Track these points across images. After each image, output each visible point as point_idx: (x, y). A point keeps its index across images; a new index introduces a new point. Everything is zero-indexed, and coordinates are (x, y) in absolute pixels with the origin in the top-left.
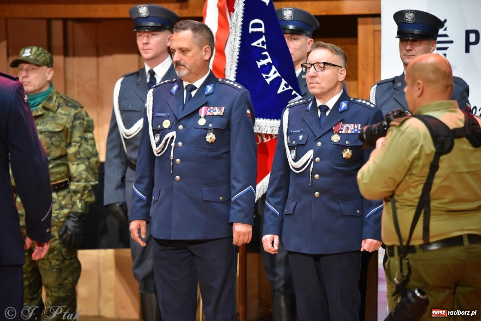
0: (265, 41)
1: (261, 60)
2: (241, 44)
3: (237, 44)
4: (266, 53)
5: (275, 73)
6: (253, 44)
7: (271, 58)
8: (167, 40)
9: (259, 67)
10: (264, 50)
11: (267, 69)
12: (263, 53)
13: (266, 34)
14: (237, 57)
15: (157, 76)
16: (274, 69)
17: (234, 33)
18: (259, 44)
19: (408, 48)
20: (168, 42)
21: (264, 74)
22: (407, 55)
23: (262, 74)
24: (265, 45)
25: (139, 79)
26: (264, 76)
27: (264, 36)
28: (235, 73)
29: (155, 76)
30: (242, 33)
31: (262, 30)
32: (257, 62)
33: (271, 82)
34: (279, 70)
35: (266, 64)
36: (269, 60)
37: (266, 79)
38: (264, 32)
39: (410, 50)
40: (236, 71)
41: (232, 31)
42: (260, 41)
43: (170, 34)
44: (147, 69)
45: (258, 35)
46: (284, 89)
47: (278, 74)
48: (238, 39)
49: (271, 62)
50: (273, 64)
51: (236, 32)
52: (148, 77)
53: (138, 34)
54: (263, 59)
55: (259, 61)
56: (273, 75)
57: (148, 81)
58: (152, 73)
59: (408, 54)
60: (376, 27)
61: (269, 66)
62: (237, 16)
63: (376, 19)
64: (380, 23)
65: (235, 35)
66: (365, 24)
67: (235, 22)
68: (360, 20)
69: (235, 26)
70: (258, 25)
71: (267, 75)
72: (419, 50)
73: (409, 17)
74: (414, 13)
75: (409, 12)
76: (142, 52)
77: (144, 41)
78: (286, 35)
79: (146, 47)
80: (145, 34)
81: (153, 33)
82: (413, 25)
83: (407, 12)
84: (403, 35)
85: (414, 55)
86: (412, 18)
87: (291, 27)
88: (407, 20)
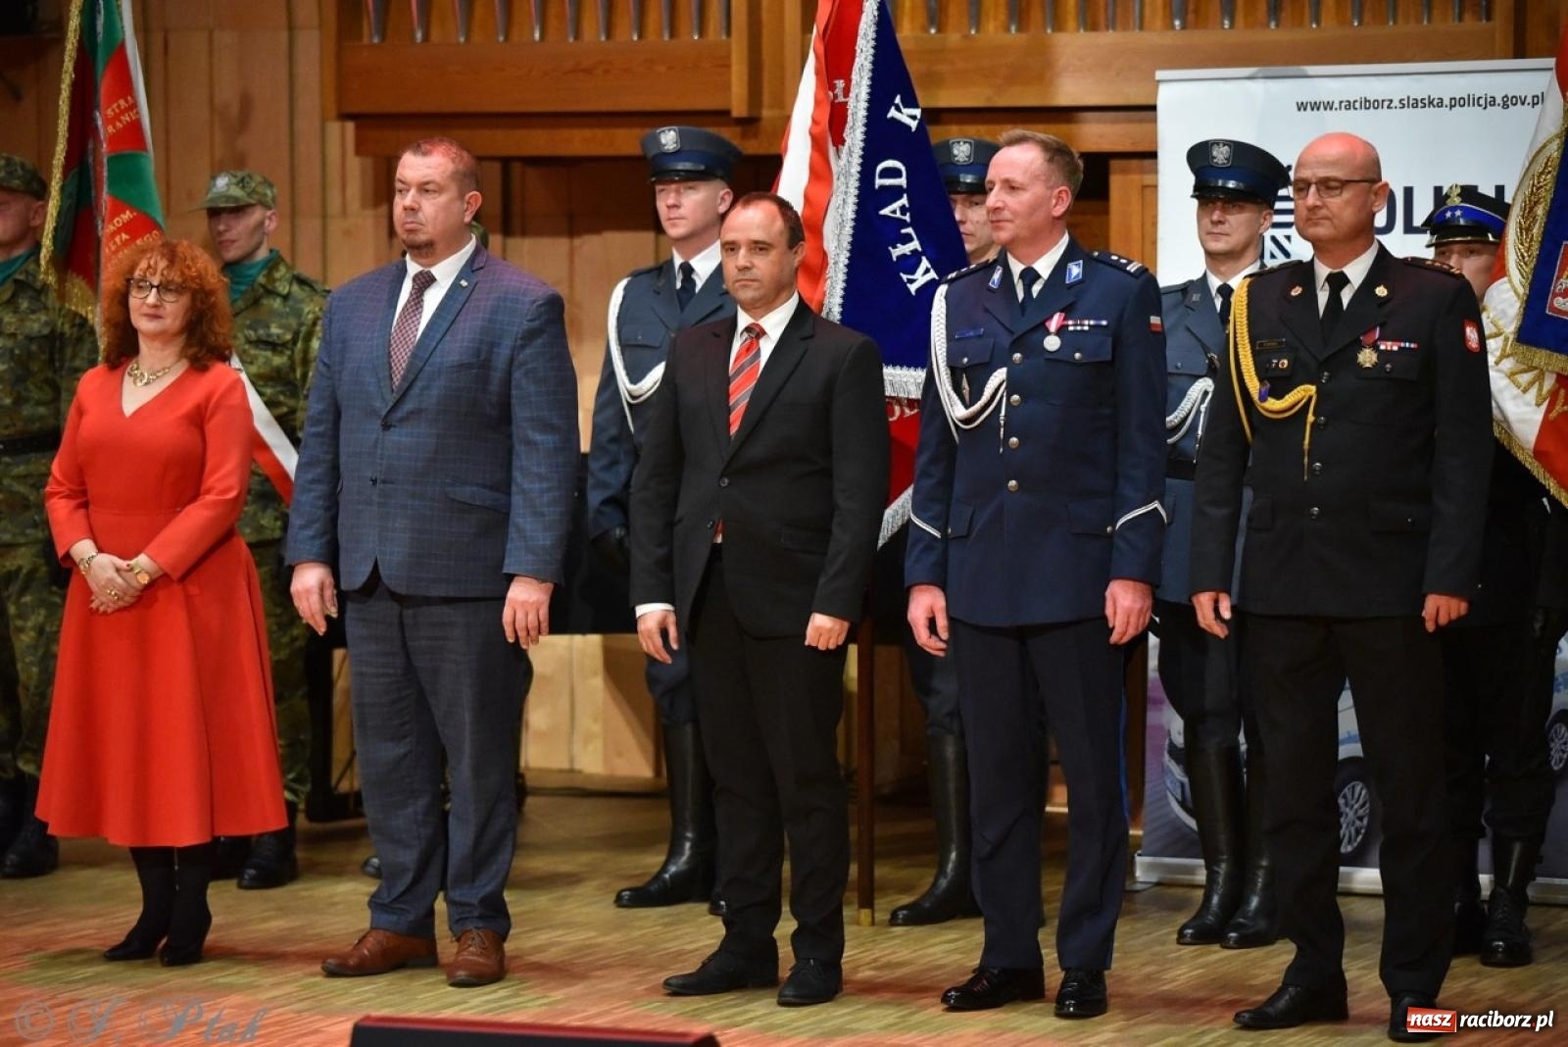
0: (907, 206)
1: (898, 245)
2: (857, 212)
3: (850, 212)
4: (910, 230)
5: (927, 271)
6: (883, 212)
7: (919, 239)
8: (719, 201)
9: (895, 259)
10: (905, 224)
11: (910, 263)
12: (903, 231)
13: (910, 190)
14: (850, 239)
15: (697, 274)
16: (925, 263)
17: (843, 188)
18: (894, 212)
19: (1216, 216)
20: (720, 205)
21: (904, 273)
22: (1214, 233)
23: (901, 274)
24: (908, 214)
25: (662, 282)
26: (905, 277)
27: (905, 196)
28: (846, 270)
29: (694, 276)
30: (859, 188)
31: (902, 181)
32: (890, 248)
33: (918, 291)
34: (935, 265)
35: (909, 253)
36: (915, 245)
37: (909, 285)
38: (905, 186)
39: (1220, 222)
40: (847, 266)
41: (838, 184)
42: (896, 205)
43: (724, 189)
44: (678, 261)
45: (894, 193)
47: (932, 275)
48: (852, 200)
49: (920, 249)
50: (923, 253)
51: (847, 187)
52: (679, 278)
53: (658, 188)
54: (904, 244)
55: (895, 247)
56: (923, 275)
57: (679, 285)
58: (688, 270)
59: (1215, 230)
60: (1148, 179)
61: (916, 257)
62: (850, 153)
63: (1147, 162)
64: (1155, 171)
65: (846, 193)
66: (1125, 171)
67: (845, 165)
68: (1114, 164)
69: (848, 174)
70: (893, 173)
71: (910, 277)
72: (1237, 223)
73: (1220, 155)
74: (1230, 147)
75: (1221, 145)
76: (665, 224)
77: (671, 201)
78: (959, 197)
79: (675, 213)
80: (673, 186)
81: (690, 184)
82: (1226, 172)
83: (1216, 143)
84: (1205, 193)
85: (1227, 235)
86: (1227, 156)
87: (969, 179)
88: (1215, 161)
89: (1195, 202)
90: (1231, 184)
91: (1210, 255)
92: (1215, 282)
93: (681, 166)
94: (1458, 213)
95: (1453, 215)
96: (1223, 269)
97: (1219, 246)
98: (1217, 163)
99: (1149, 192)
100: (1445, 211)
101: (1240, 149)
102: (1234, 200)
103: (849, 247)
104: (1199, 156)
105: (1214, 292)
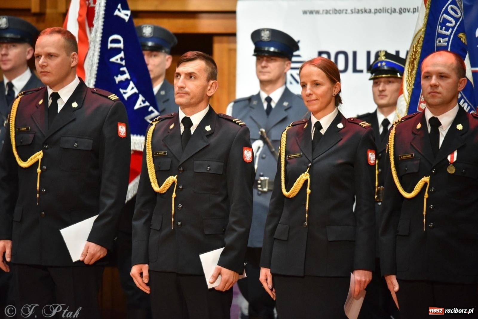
0: (123, 57)
1: (119, 76)
2: (99, 60)
3: (96, 59)
4: (124, 69)
5: (133, 88)
6: (113, 60)
7: (129, 73)
8: (27, 53)
9: (117, 83)
10: (122, 66)
11: (125, 84)
12: (122, 69)
13: (125, 50)
14: (96, 72)
15: (16, 88)
16: (132, 84)
17: (93, 48)
18: (117, 60)
19: (264, 64)
20: (27, 55)
21: (122, 89)
22: (263, 72)
23: (120, 90)
24: (124, 61)
26: (122, 91)
27: (122, 52)
29: (14, 89)
30: (101, 48)
31: (121, 45)
32: (115, 77)
33: (129, 98)
34: (137, 86)
35: (124, 80)
36: (127, 76)
37: (124, 95)
38: (122, 48)
39: (265, 67)
41: (91, 46)
42: (118, 57)
43: (29, 47)
44: (6, 81)
45: (117, 51)
46: (141, 104)
47: (135, 90)
48: (97, 54)
49: (129, 78)
50: (131, 80)
51: (95, 47)
52: (7, 89)
54: (121, 75)
55: (117, 76)
56: (131, 90)
57: (6, 93)
58: (11, 86)
61: (127, 82)
62: (96, 31)
63: (231, 38)
64: (235, 42)
65: (94, 50)
66: (221, 42)
67: (94, 37)
68: (216, 39)
69: (94, 41)
70: (117, 41)
71: (125, 91)
72: (274, 67)
73: (265, 36)
74: (270, 31)
75: (265, 31)
78: (146, 52)
79: (5, 58)
80: (5, 45)
82: (269, 43)
83: (263, 30)
84: (259, 53)
85: (269, 72)
86: (268, 36)
87: (150, 44)
88: (263, 38)
91: (262, 82)
92: (264, 95)
93: (8, 36)
94: (384, 64)
95: (381, 65)
96: (267, 89)
97: (265, 77)
98: (264, 39)
99: (233, 52)
100: (378, 63)
101: (274, 33)
102: (272, 56)
103: (95, 76)
104: (256, 36)
105: (263, 100)
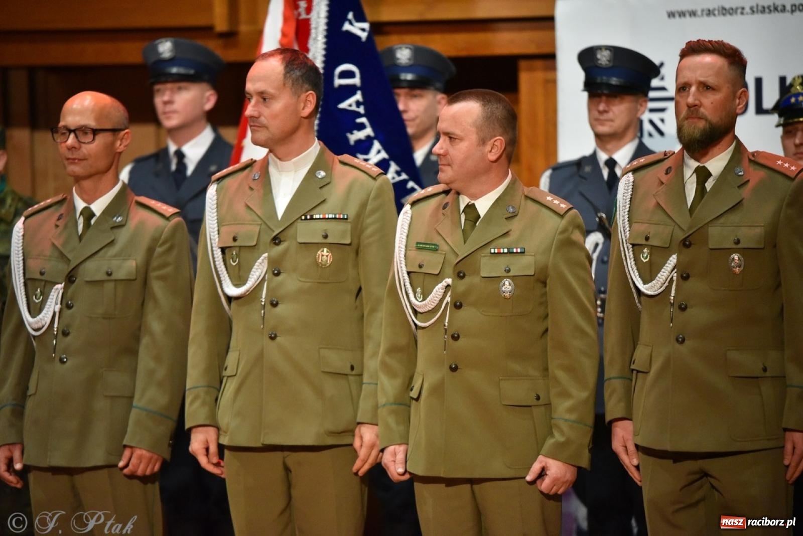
0: (361, 100)
1: (355, 132)
4: (363, 120)
5: (379, 152)
6: (343, 105)
7: (371, 126)
8: (205, 100)
9: (352, 143)
10: (359, 115)
11: (365, 146)
12: (359, 120)
13: (364, 88)
15: (188, 159)
16: (377, 145)
18: (350, 105)
19: (602, 107)
20: (206, 104)
22: (600, 120)
24: (362, 107)
25: (161, 166)
27: (359, 92)
29: (186, 161)
31: (356, 81)
32: (348, 134)
34: (386, 147)
35: (363, 138)
36: (368, 131)
38: (359, 85)
39: (605, 112)
42: (352, 100)
43: (209, 90)
44: (172, 148)
45: (349, 91)
46: (394, 178)
47: (384, 155)
49: (372, 134)
50: (375, 138)
54: (359, 130)
55: (352, 133)
56: (375, 155)
57: (174, 167)
58: (180, 155)
59: (602, 118)
60: (549, 75)
61: (369, 141)
63: (548, 63)
64: (553, 68)
66: (531, 69)
68: (523, 64)
70: (348, 74)
71: (365, 157)
72: (619, 111)
73: (603, 58)
74: (610, 50)
75: (604, 50)
76: (162, 118)
77: (166, 98)
78: (401, 92)
79: (169, 108)
80: (169, 86)
81: (182, 84)
82: (610, 71)
83: (600, 48)
84: (594, 87)
85: (612, 121)
86: (608, 58)
87: (409, 77)
88: (600, 62)
89: (585, 95)
90: (614, 81)
91: (599, 137)
92: (603, 157)
93: (174, 70)
94: (801, 98)
95: (797, 100)
96: (609, 146)
97: (604, 129)
98: (601, 64)
99: (551, 87)
100: (790, 97)
101: (619, 53)
102: (616, 93)
104: (587, 57)
105: (602, 164)
